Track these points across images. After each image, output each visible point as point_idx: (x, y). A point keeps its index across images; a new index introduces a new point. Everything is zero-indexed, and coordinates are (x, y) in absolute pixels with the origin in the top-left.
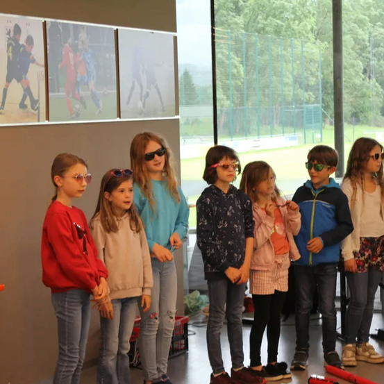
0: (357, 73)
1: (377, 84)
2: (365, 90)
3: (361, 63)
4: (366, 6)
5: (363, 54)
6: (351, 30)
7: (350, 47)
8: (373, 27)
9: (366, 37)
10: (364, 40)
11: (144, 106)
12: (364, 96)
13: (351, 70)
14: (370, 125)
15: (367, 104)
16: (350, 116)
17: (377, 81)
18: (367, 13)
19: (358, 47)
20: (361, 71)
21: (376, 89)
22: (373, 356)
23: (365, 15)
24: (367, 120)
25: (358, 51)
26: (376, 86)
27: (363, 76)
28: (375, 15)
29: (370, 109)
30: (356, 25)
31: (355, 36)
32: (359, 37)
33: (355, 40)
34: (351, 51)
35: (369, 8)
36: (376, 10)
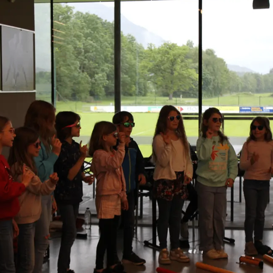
0: (76, 68)
1: (88, 76)
2: (80, 79)
3: (78, 63)
4: (81, 26)
5: (79, 57)
6: (72, 42)
7: (71, 52)
8: (86, 40)
9: (82, 46)
10: (80, 48)
11: (16, 83)
12: (79, 83)
13: (72, 66)
14: (83, 101)
15: (81, 88)
16: (70, 95)
17: (88, 74)
18: (82, 31)
19: (76, 52)
20: (78, 67)
21: (87, 79)
22: (182, 257)
23: (81, 32)
24: (81, 98)
25: (76, 55)
26: (87, 78)
27: (79, 71)
28: (87, 33)
29: (83, 91)
30: (75, 39)
31: (74, 45)
32: (78, 46)
33: (75, 48)
34: (72, 55)
35: (83, 28)
36: (87, 29)
